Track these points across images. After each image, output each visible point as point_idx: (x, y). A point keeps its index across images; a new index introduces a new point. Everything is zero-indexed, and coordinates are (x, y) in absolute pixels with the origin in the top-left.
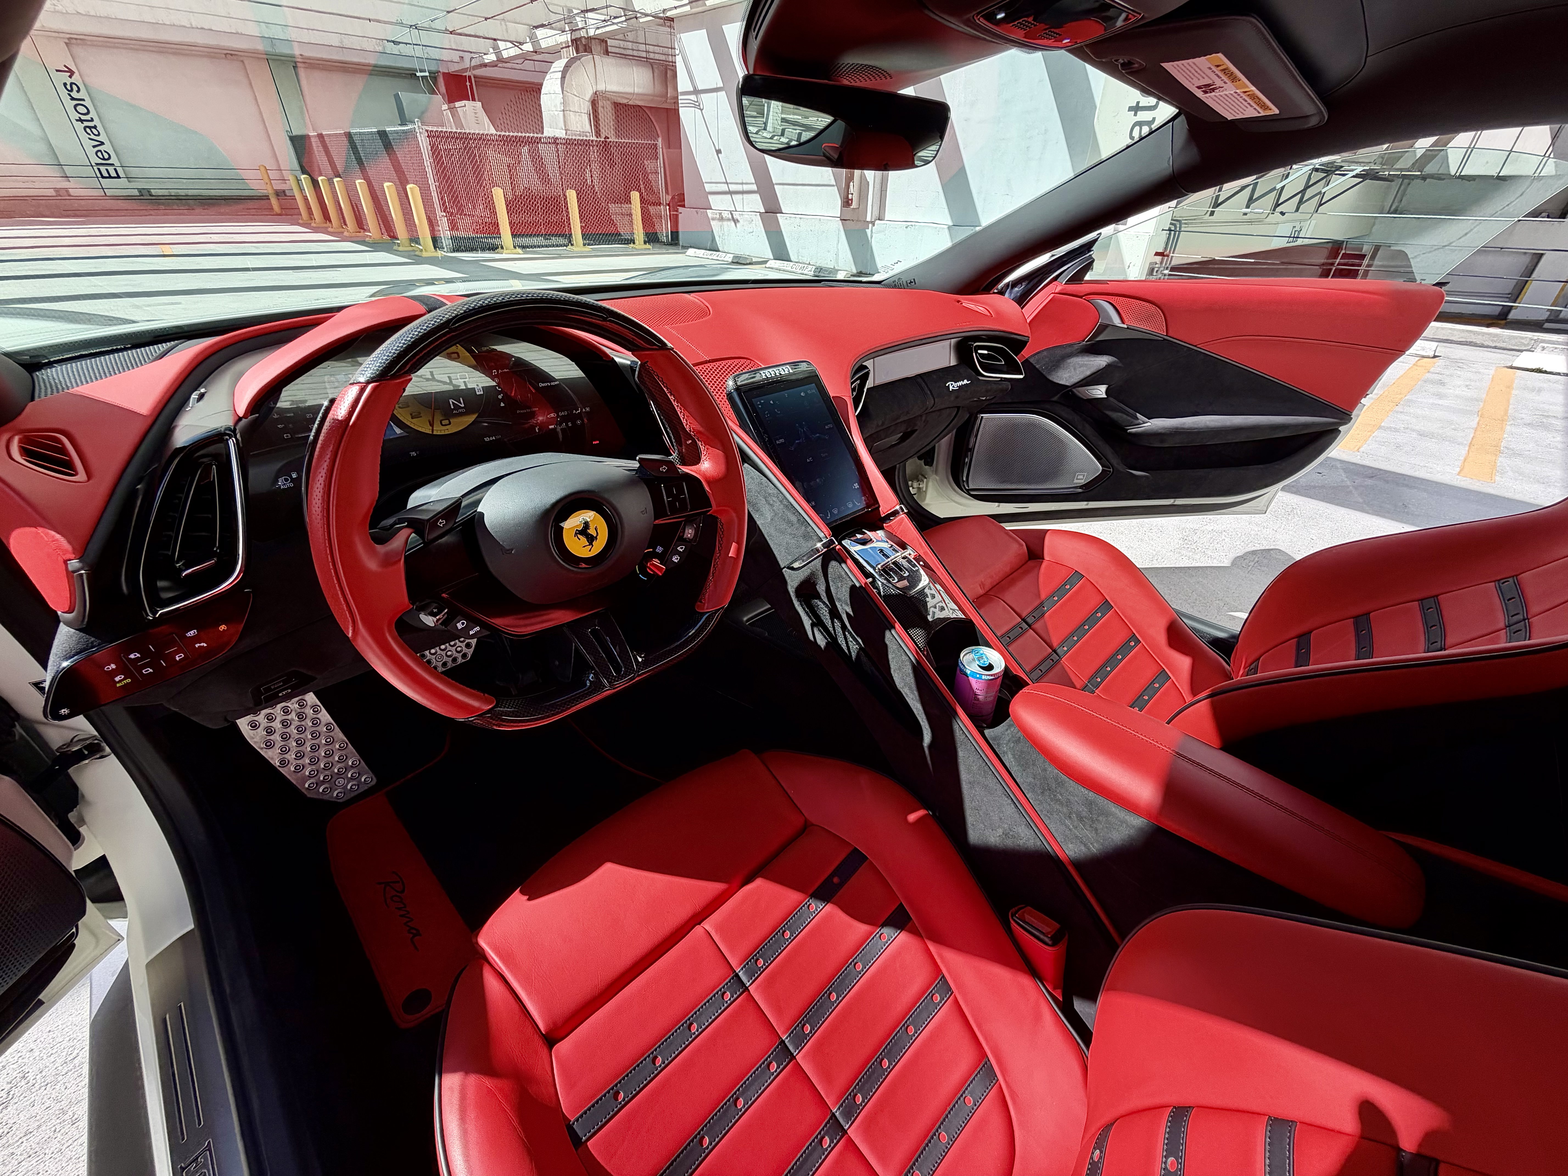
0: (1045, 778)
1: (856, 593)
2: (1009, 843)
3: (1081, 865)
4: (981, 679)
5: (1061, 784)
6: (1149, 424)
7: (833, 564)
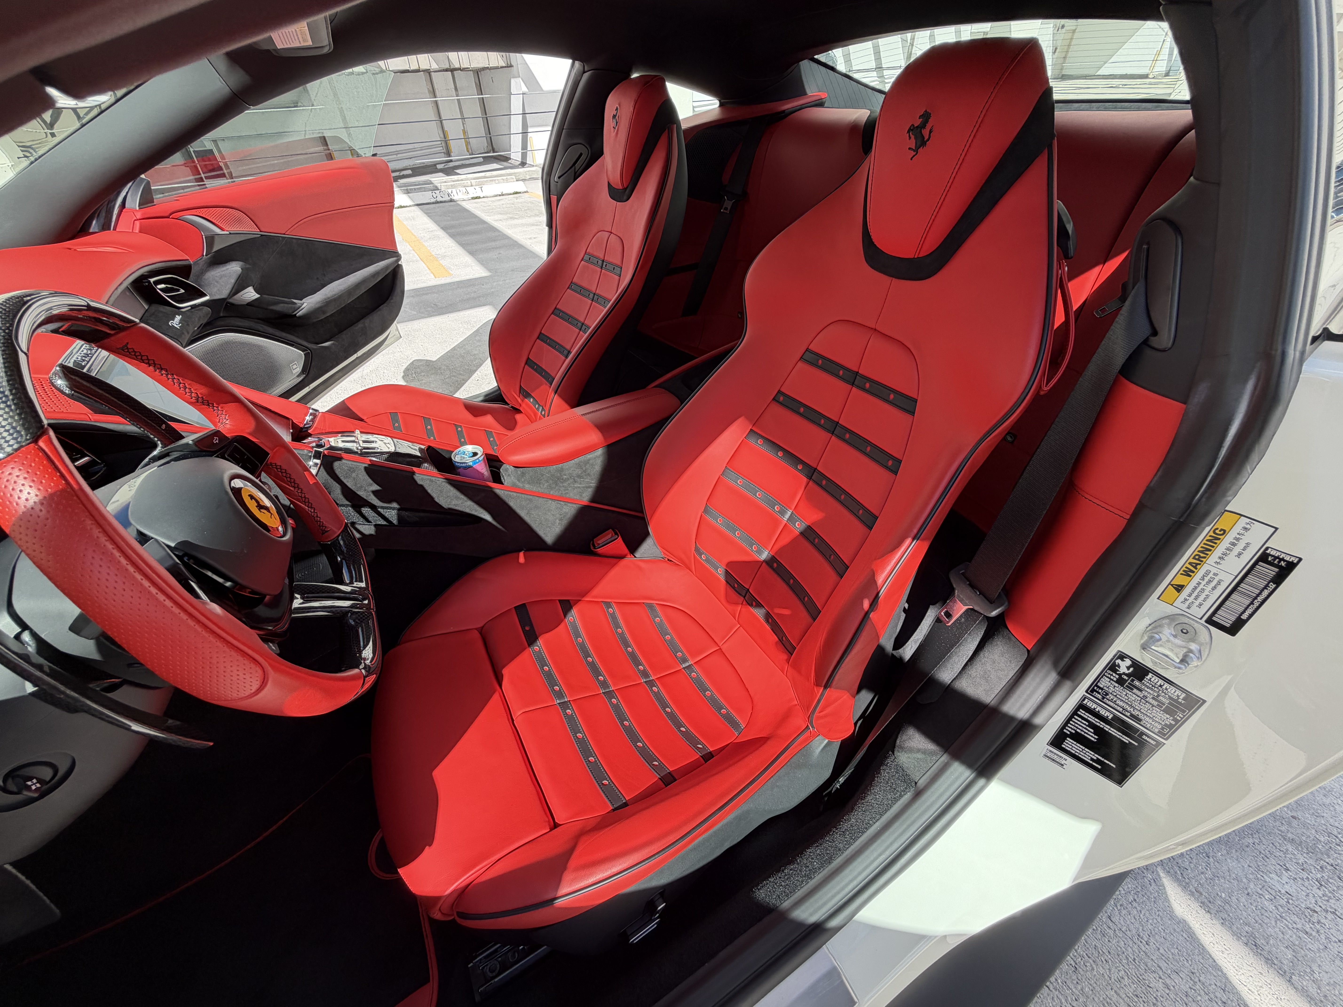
0: (552, 475)
1: (373, 471)
2: (565, 522)
3: (594, 499)
4: (480, 461)
5: (562, 470)
6: (305, 305)
7: (336, 464)
